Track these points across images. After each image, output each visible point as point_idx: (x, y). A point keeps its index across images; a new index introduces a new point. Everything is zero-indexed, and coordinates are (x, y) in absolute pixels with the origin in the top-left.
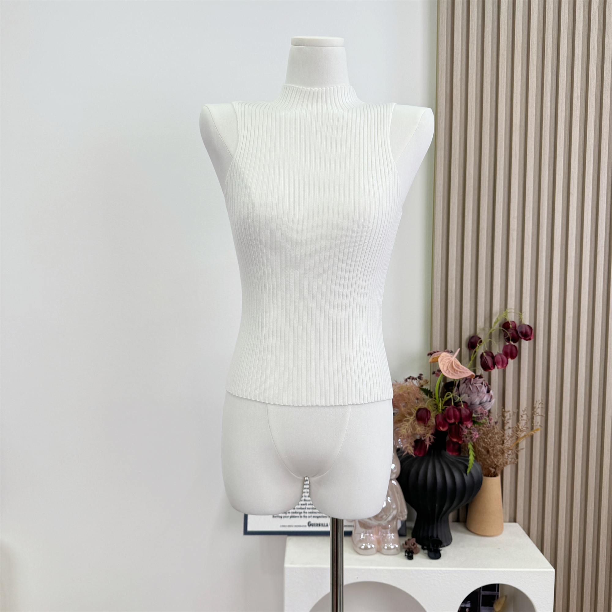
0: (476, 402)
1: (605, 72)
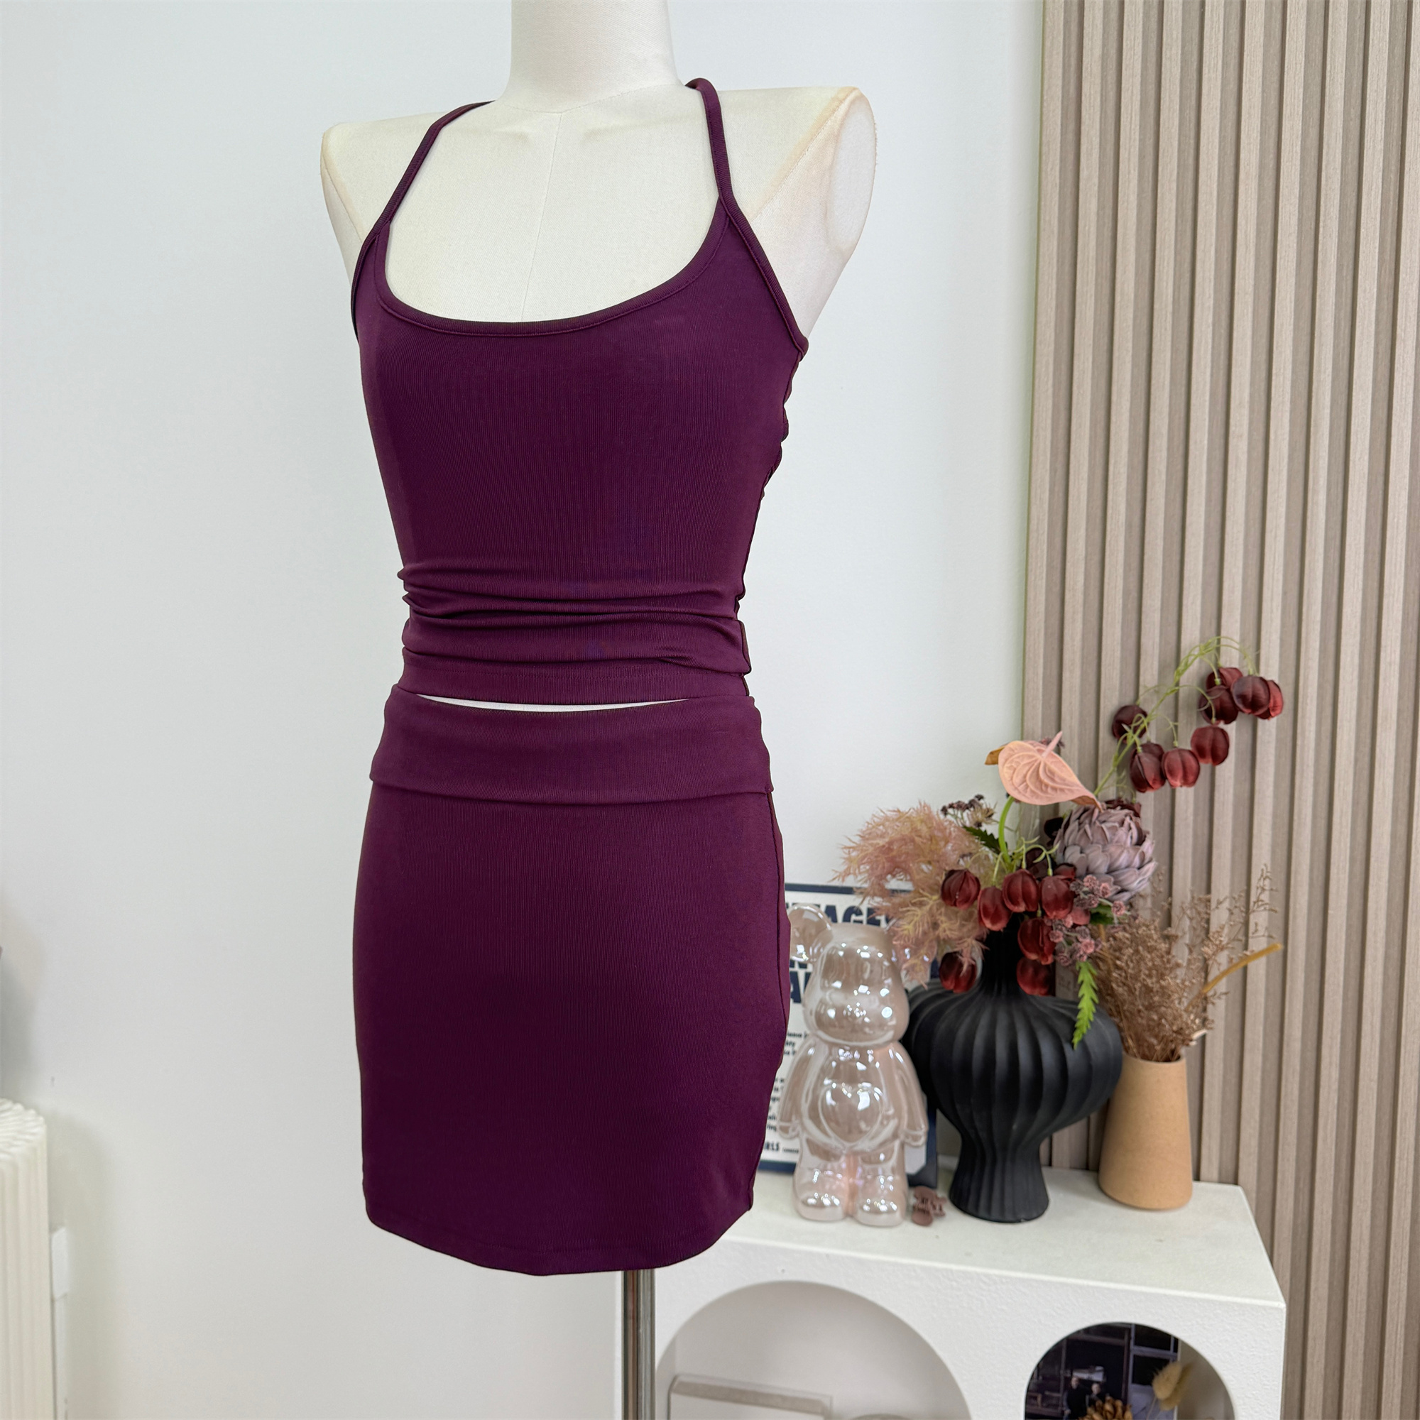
0: (1098, 867)
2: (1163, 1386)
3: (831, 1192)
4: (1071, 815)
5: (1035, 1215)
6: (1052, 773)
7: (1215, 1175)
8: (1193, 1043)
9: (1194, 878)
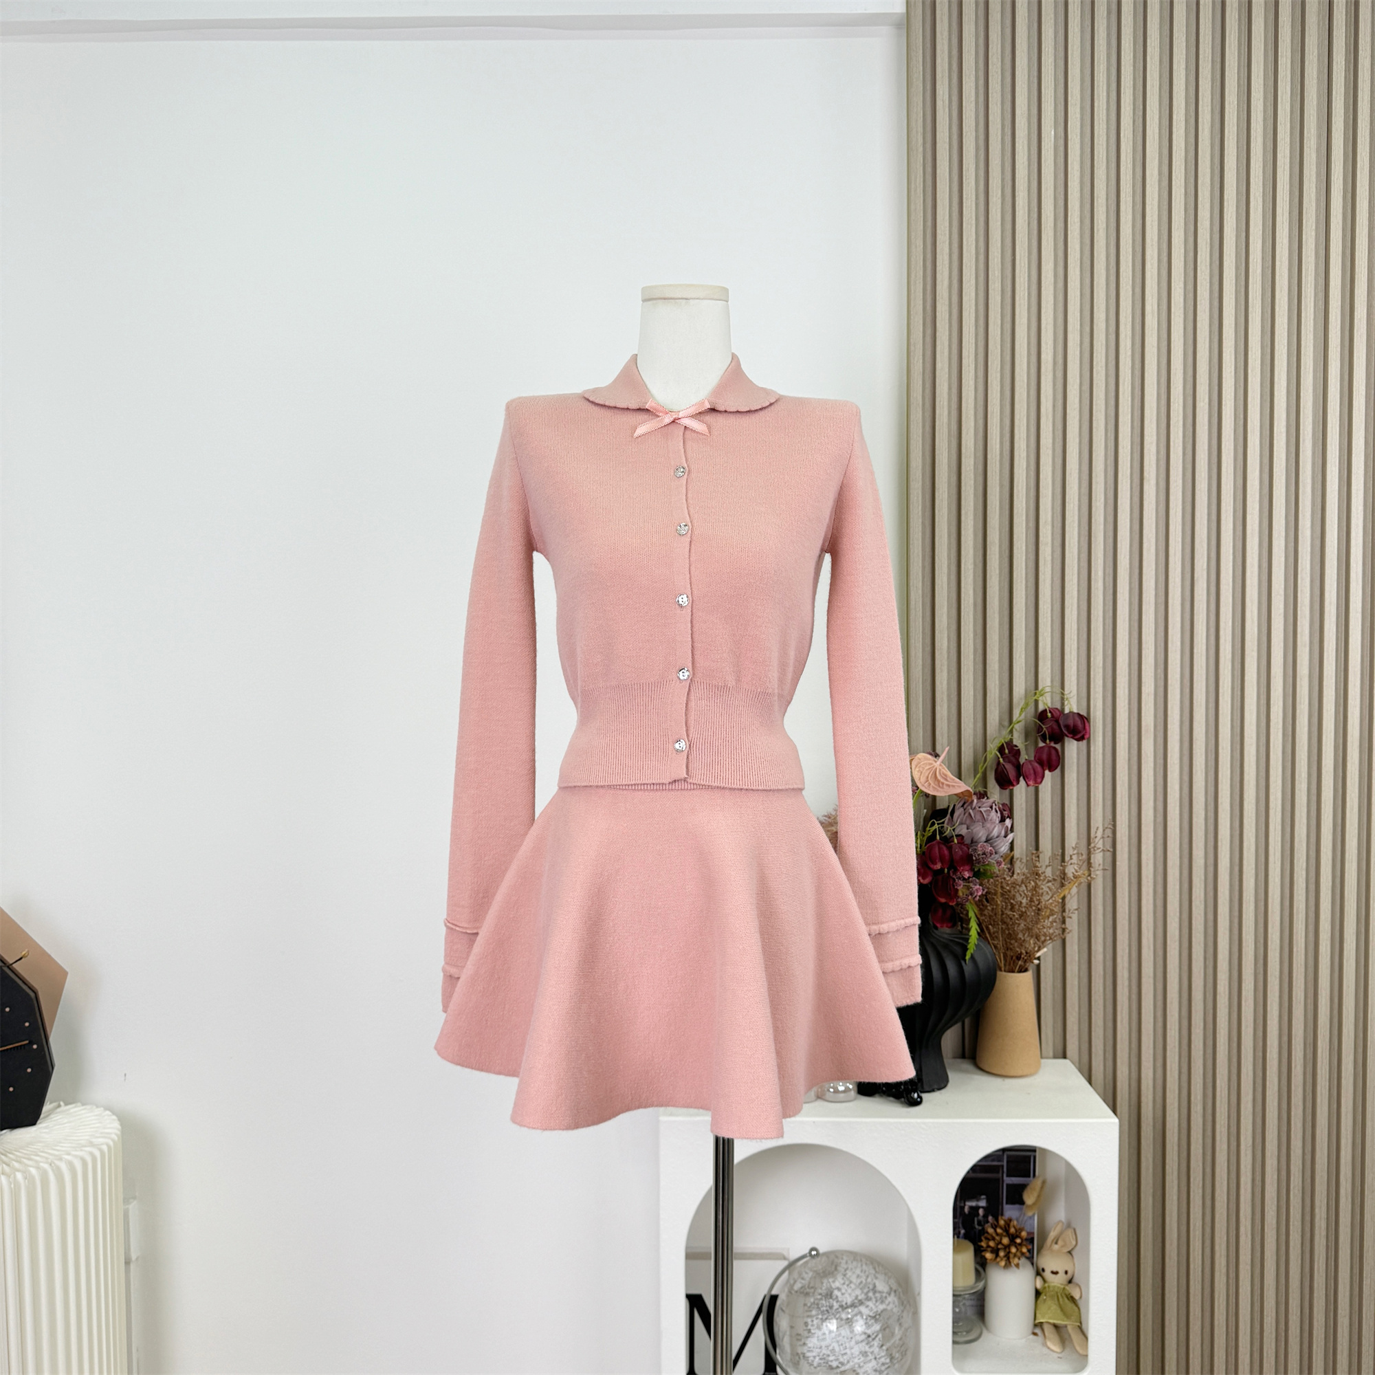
0: (980, 838)
1: (1199, 268)
2: (1029, 1198)
4: (954, 805)
5: (943, 1086)
8: (1035, 961)
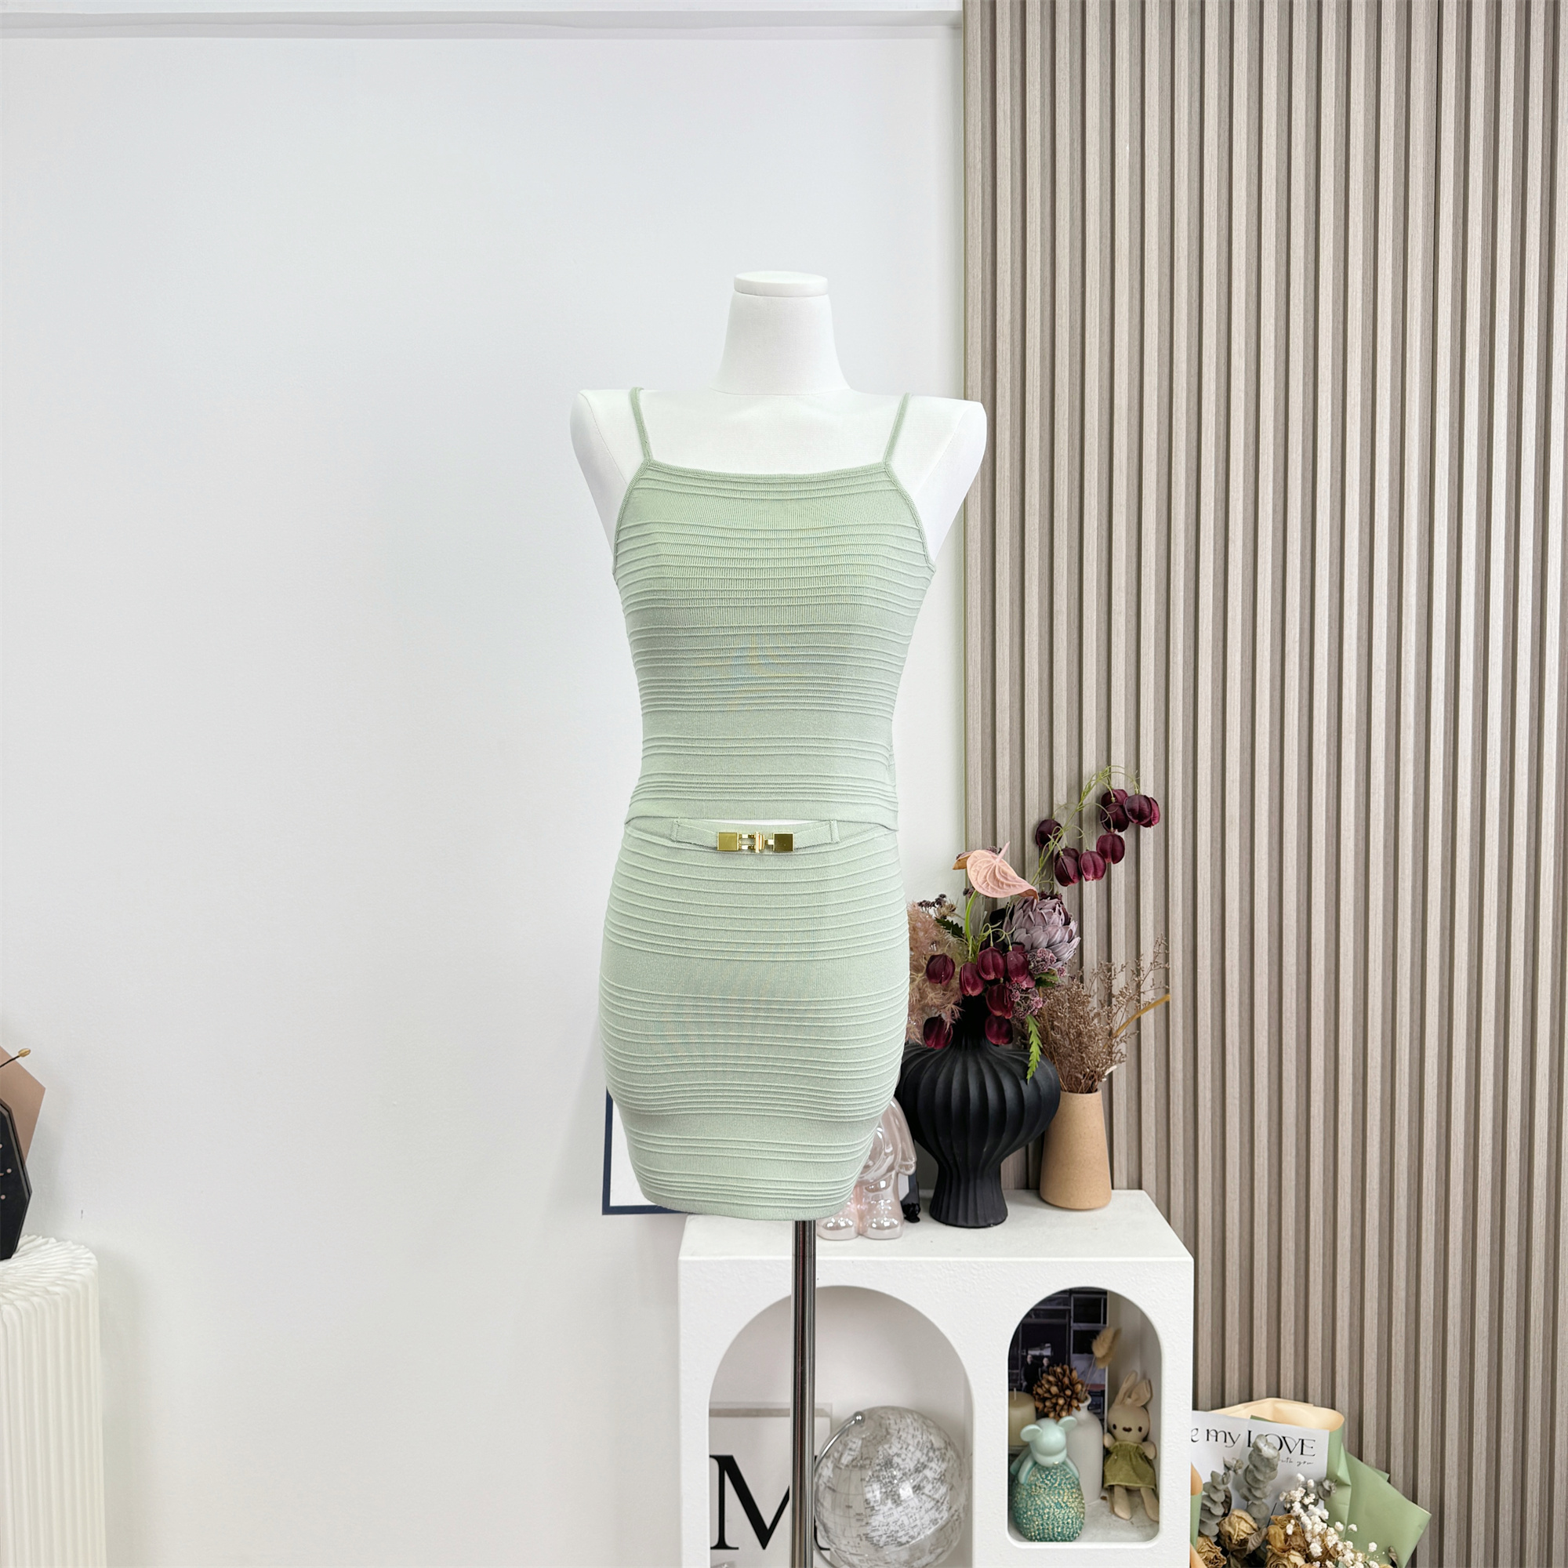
0: (1040, 943)
2: (1100, 1348)
3: (847, 1216)
4: (1014, 907)
5: (1000, 1220)
6: (1006, 874)
7: (1125, 1184)
8: (1105, 1079)
9: (1098, 951)
